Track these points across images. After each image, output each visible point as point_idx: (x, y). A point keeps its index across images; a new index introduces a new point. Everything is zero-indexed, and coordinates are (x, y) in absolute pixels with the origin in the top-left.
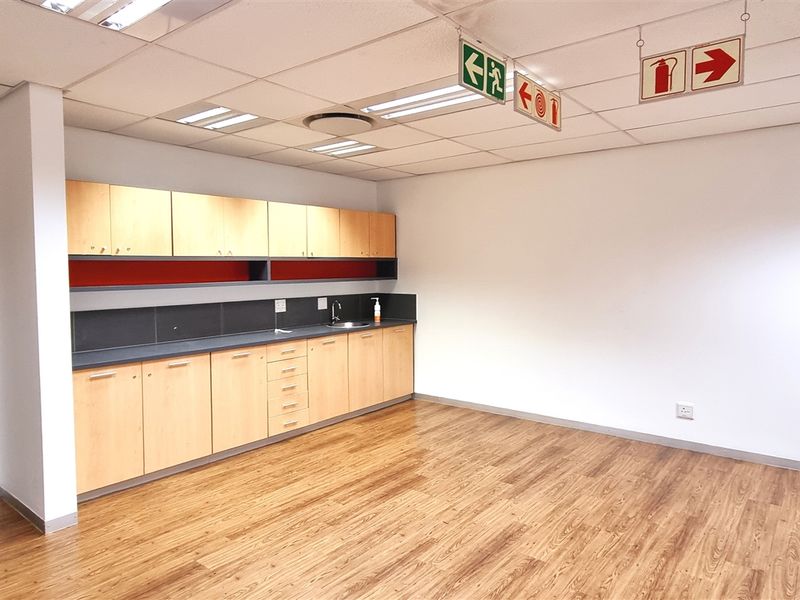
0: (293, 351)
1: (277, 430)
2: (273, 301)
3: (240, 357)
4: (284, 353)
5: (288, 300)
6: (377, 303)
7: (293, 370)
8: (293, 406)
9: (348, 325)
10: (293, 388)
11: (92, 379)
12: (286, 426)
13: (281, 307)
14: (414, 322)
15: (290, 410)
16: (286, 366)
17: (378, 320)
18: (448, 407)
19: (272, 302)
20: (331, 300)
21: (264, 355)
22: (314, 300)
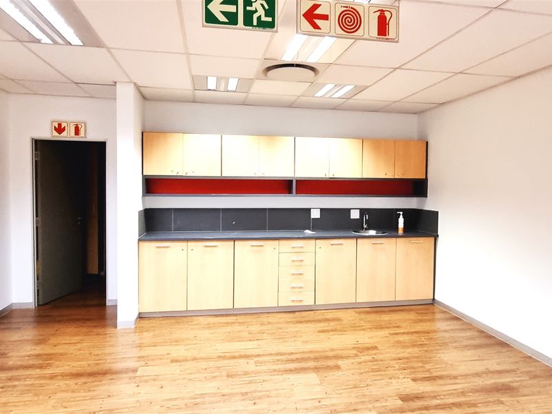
0: (302, 247)
1: (285, 302)
2: (310, 209)
3: (256, 246)
4: (293, 247)
5: (322, 210)
6: (401, 216)
7: (301, 261)
8: (301, 287)
9: (372, 233)
10: (301, 274)
11: (158, 247)
12: (293, 301)
13: (315, 214)
14: (436, 237)
15: (297, 290)
16: (295, 257)
17: (401, 232)
18: (456, 318)
19: (308, 210)
20: (363, 212)
21: (277, 247)
22: (348, 211)
